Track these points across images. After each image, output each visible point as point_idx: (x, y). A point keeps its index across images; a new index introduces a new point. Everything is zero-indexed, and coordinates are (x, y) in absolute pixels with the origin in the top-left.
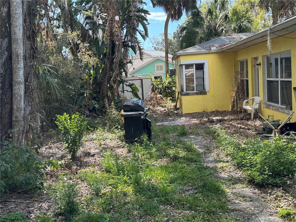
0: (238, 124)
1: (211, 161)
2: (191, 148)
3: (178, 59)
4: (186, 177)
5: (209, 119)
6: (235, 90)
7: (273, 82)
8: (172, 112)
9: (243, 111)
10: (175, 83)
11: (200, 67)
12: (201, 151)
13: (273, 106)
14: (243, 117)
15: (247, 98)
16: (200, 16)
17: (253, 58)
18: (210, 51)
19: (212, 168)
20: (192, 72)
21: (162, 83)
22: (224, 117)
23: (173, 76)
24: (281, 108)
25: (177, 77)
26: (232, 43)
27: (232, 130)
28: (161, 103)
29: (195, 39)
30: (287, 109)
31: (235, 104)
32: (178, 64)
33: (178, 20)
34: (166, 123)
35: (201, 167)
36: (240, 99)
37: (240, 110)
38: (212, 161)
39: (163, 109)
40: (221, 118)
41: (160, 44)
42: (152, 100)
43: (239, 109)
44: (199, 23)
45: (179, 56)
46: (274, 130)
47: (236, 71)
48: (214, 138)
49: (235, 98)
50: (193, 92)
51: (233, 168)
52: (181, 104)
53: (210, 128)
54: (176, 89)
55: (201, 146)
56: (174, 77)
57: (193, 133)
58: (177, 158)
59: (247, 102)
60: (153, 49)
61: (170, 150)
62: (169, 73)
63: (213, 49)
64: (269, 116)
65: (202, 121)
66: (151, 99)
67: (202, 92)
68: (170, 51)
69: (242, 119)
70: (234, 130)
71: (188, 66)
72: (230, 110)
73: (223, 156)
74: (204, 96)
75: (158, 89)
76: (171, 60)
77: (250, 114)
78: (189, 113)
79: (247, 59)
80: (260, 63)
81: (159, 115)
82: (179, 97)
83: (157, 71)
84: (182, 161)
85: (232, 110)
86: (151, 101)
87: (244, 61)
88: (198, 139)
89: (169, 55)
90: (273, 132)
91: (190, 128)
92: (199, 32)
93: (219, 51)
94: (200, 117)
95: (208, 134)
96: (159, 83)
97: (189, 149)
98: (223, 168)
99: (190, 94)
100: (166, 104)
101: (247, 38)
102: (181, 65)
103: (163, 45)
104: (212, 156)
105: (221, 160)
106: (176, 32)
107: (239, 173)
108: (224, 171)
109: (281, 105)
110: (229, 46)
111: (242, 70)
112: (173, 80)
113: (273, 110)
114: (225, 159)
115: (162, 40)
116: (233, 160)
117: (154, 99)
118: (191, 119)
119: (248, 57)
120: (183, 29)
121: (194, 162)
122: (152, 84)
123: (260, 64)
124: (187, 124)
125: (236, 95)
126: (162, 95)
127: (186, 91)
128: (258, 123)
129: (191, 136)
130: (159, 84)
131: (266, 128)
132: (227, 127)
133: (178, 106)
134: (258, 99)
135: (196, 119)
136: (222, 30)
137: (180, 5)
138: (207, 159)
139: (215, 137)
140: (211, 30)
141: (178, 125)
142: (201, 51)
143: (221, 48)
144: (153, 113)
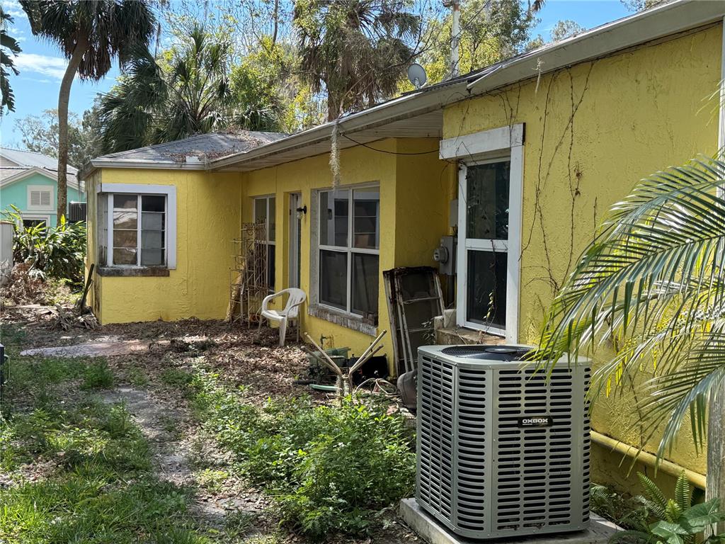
0: (249, 355)
1: (178, 465)
2: (122, 427)
3: (96, 177)
4: (102, 522)
5: (173, 342)
6: (242, 268)
7: (335, 256)
8: (69, 318)
9: (260, 324)
10: (84, 241)
11: (155, 204)
12: (151, 433)
13: (333, 314)
14: (261, 339)
15: (271, 290)
16: (158, 76)
17: (288, 193)
18: (183, 166)
19: (182, 486)
20: (134, 216)
21: (44, 239)
22: (212, 335)
23: (77, 221)
24: (351, 319)
25: (89, 224)
26: (237, 151)
27: (234, 372)
28: (40, 293)
29: (141, 133)
30: (366, 323)
31: (242, 305)
32: (94, 190)
33: (97, 79)
34: (50, 351)
35: (149, 487)
36: (253, 293)
37: (252, 321)
38: (180, 466)
39: (42, 310)
40: (204, 339)
41: (45, 138)
42: (12, 285)
43: (249, 317)
44: (153, 93)
45: (97, 171)
46: (340, 376)
47: (246, 221)
48: (188, 396)
49: (240, 290)
50: (134, 267)
51: (238, 485)
52: (97, 300)
53: (177, 366)
54: (85, 258)
55: (149, 418)
56: (80, 224)
57: (129, 382)
58: (78, 459)
59: (271, 301)
60: (23, 147)
61: (57, 435)
62: (68, 213)
63: (192, 160)
64: (323, 338)
65: (155, 347)
66: (9, 281)
67: (158, 269)
68: (71, 159)
69: (257, 344)
70: (239, 374)
71: (123, 200)
72: (227, 318)
73: (212, 449)
74: (163, 279)
75: (33, 254)
76: (76, 180)
77: (276, 332)
78: (119, 325)
79: (274, 194)
80: (305, 207)
81: (31, 326)
82: (93, 278)
83: (32, 206)
84: (94, 468)
85: (233, 320)
86: (10, 286)
87: (266, 199)
88: (143, 399)
89: (68, 166)
90: (338, 381)
91: (120, 366)
92: (154, 117)
93: (206, 168)
94: (148, 336)
95: (170, 383)
96: (36, 237)
97: (116, 430)
98: (212, 484)
99: (125, 273)
100: (55, 295)
101: (272, 145)
102: (104, 195)
103: (52, 140)
104: (181, 450)
105: (207, 463)
106: (91, 111)
107: (257, 499)
108: (215, 495)
109: (351, 312)
110: (231, 157)
111: (261, 219)
112: (77, 232)
113: (332, 324)
114: (218, 457)
115: (52, 127)
116: (240, 461)
117: (19, 281)
118: (124, 339)
119: (278, 190)
120: (111, 103)
121: (131, 469)
122: (17, 240)
123: (305, 210)
124: (113, 354)
125: (244, 280)
126: (42, 269)
127: (114, 263)
128: (296, 355)
129: (124, 390)
130: (35, 242)
131: (318, 367)
132: (220, 365)
133: (88, 304)
134: (297, 295)
135: (137, 341)
136: (212, 119)
137: (105, 44)
138: (168, 460)
139: (190, 393)
140: (185, 116)
141: (86, 358)
142: (161, 162)
143: (212, 161)
144: (13, 320)
